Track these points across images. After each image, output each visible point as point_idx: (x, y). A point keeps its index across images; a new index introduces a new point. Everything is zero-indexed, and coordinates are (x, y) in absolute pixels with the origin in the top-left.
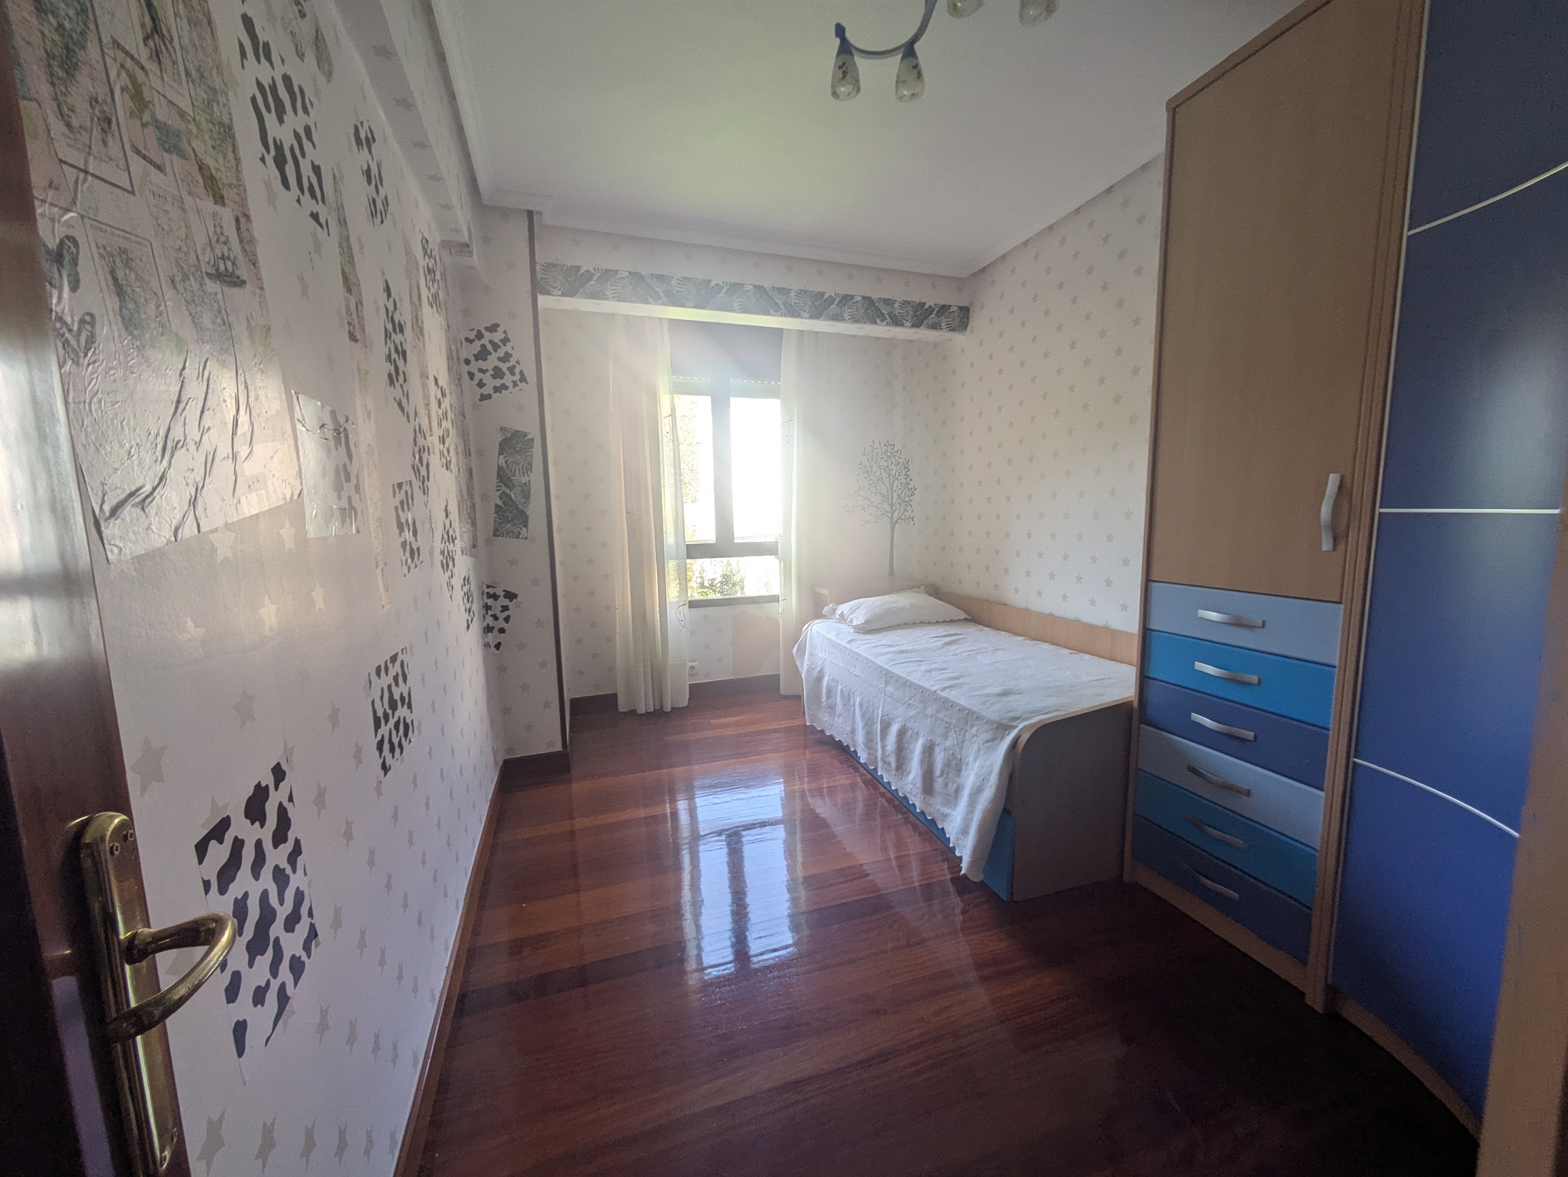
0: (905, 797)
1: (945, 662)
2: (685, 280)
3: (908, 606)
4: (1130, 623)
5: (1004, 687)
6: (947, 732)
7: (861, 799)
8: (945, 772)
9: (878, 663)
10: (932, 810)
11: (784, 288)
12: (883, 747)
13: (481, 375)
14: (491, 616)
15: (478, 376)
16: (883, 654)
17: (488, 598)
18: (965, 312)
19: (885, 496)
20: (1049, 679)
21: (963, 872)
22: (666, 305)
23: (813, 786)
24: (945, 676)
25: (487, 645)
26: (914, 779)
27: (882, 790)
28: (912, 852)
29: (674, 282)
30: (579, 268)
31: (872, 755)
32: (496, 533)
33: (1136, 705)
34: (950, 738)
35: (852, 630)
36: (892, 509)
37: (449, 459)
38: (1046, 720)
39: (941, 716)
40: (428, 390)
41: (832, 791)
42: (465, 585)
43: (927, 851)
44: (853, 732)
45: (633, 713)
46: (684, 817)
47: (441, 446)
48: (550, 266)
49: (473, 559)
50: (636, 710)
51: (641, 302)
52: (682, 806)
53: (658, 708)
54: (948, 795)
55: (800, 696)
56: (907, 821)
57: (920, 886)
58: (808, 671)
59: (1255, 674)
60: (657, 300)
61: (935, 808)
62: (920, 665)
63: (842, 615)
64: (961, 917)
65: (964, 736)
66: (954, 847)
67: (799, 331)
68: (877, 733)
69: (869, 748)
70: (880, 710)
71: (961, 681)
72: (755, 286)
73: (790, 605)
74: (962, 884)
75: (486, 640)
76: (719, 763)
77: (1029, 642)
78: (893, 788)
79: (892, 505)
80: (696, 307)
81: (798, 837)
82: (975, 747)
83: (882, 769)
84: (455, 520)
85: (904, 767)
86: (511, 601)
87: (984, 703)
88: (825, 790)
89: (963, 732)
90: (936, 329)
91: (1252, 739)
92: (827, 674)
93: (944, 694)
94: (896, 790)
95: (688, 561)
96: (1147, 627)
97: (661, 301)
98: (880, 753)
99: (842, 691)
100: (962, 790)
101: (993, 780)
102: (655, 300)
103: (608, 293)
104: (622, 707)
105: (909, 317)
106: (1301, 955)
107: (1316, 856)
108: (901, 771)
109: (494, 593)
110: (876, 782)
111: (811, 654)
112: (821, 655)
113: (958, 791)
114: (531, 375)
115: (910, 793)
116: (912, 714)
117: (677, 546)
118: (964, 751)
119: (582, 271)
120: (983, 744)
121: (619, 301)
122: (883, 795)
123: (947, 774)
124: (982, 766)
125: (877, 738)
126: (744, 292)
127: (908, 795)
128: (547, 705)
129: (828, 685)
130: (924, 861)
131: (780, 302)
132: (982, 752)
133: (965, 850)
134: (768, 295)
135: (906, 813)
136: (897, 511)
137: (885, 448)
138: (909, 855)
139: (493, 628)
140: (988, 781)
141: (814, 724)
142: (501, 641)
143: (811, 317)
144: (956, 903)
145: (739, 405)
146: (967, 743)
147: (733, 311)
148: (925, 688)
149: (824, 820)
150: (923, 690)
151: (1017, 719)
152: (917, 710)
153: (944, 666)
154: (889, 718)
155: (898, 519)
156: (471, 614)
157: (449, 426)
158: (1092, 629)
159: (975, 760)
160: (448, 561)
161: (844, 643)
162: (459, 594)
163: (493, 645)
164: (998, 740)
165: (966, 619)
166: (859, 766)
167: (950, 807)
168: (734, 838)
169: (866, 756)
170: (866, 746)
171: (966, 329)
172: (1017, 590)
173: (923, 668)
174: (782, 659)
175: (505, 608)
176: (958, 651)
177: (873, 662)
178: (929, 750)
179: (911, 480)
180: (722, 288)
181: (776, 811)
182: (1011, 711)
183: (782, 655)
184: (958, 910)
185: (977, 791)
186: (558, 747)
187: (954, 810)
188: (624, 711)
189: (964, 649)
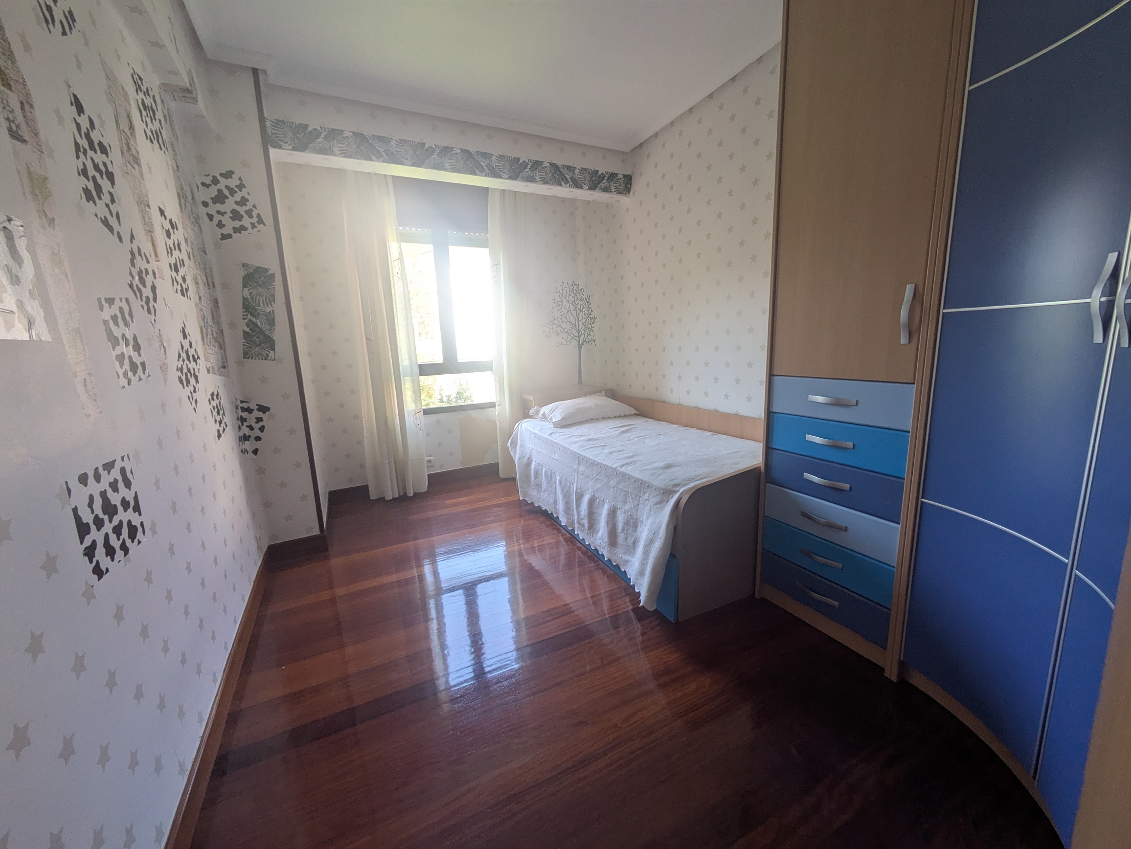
0: (596, 549)
1: (622, 446)
2: (402, 142)
3: (593, 406)
4: (757, 410)
5: (666, 462)
6: (626, 499)
7: (563, 553)
8: (626, 529)
9: (572, 449)
10: (616, 558)
11: (487, 153)
12: (578, 513)
13: (220, 217)
14: (247, 426)
15: (217, 218)
16: (575, 442)
17: (242, 411)
18: (628, 181)
19: (573, 324)
20: (699, 454)
21: (641, 604)
22: (387, 162)
23: (527, 546)
24: (623, 456)
25: (244, 452)
26: (602, 536)
27: (579, 545)
28: (603, 591)
29: (393, 143)
30: (307, 126)
31: (570, 519)
32: (246, 355)
33: (763, 469)
34: (628, 504)
35: (552, 426)
36: (579, 334)
37: (184, 286)
38: (699, 485)
39: (620, 487)
40: (150, 218)
41: (541, 549)
42: (213, 399)
43: (613, 590)
44: (555, 502)
45: (382, 500)
46: (429, 578)
47: (174, 274)
48: (278, 123)
49: (223, 377)
50: (384, 498)
51: (365, 159)
52: (427, 569)
53: (402, 494)
54: (628, 546)
55: (515, 478)
56: (598, 567)
57: (609, 617)
58: (519, 459)
59: (851, 442)
60: (379, 157)
61: (618, 556)
62: (604, 449)
63: (544, 414)
64: (641, 638)
65: (639, 501)
66: (634, 585)
67: (501, 190)
68: (573, 502)
69: (568, 514)
70: (575, 485)
71: (635, 459)
72: (462, 150)
73: (504, 410)
74: (641, 613)
75: (244, 447)
76: (452, 534)
77: (682, 428)
78: (587, 543)
79: (579, 331)
80: (413, 165)
81: (519, 587)
82: (647, 508)
83: (578, 530)
84: (196, 342)
85: (595, 527)
86: (264, 413)
87: (652, 475)
88: (536, 548)
89: (638, 497)
90: (607, 191)
91: (848, 489)
92: (534, 460)
93: (623, 470)
94: (589, 544)
95: (422, 378)
96: (771, 410)
97: (382, 159)
98: (576, 517)
99: (546, 472)
100: (638, 542)
101: (662, 532)
102: (377, 157)
103: (336, 150)
104: (373, 496)
105: (587, 182)
106: (882, 643)
107: (893, 571)
108: (592, 530)
109: (249, 407)
110: (574, 539)
111: (522, 446)
112: (529, 446)
113: (635, 543)
114: (268, 218)
115: (599, 546)
116: (599, 487)
117: (411, 365)
118: (639, 513)
119: (310, 129)
120: (653, 506)
121: (344, 157)
122: (579, 549)
123: (627, 530)
124: (653, 523)
125: (573, 506)
126: (453, 154)
127: (598, 548)
128: (304, 498)
129: (535, 468)
130: (612, 597)
131: (484, 165)
132: (652, 512)
133: (643, 587)
134: (474, 158)
135: (596, 561)
136: (583, 336)
137: (572, 287)
138: (600, 594)
139: (249, 437)
140: (658, 534)
141: (526, 499)
142: (258, 447)
143: (510, 178)
144: (637, 627)
145: (455, 252)
146: (641, 506)
147: (445, 170)
148: (607, 466)
149: (537, 571)
150: (607, 468)
151: (678, 485)
152: (602, 483)
153: (621, 449)
154: (582, 491)
155: (584, 342)
156: (223, 425)
157: (184, 256)
158: (726, 416)
159: (648, 518)
160: (188, 378)
161: (546, 436)
162: (205, 407)
163: (250, 450)
164: (664, 503)
165: (635, 414)
166: (561, 528)
167: (630, 555)
168: (470, 589)
169: (565, 521)
170: (565, 513)
171: (629, 193)
172: (672, 391)
173: (606, 451)
174: (499, 452)
175: (259, 420)
176: (631, 437)
177: (568, 449)
178: (613, 513)
179: (592, 311)
180: (434, 151)
181: (501, 565)
182: (673, 480)
183: (499, 448)
184: (638, 633)
185: (650, 543)
186: (316, 531)
187: (633, 557)
188: (374, 499)
189: (635, 436)
